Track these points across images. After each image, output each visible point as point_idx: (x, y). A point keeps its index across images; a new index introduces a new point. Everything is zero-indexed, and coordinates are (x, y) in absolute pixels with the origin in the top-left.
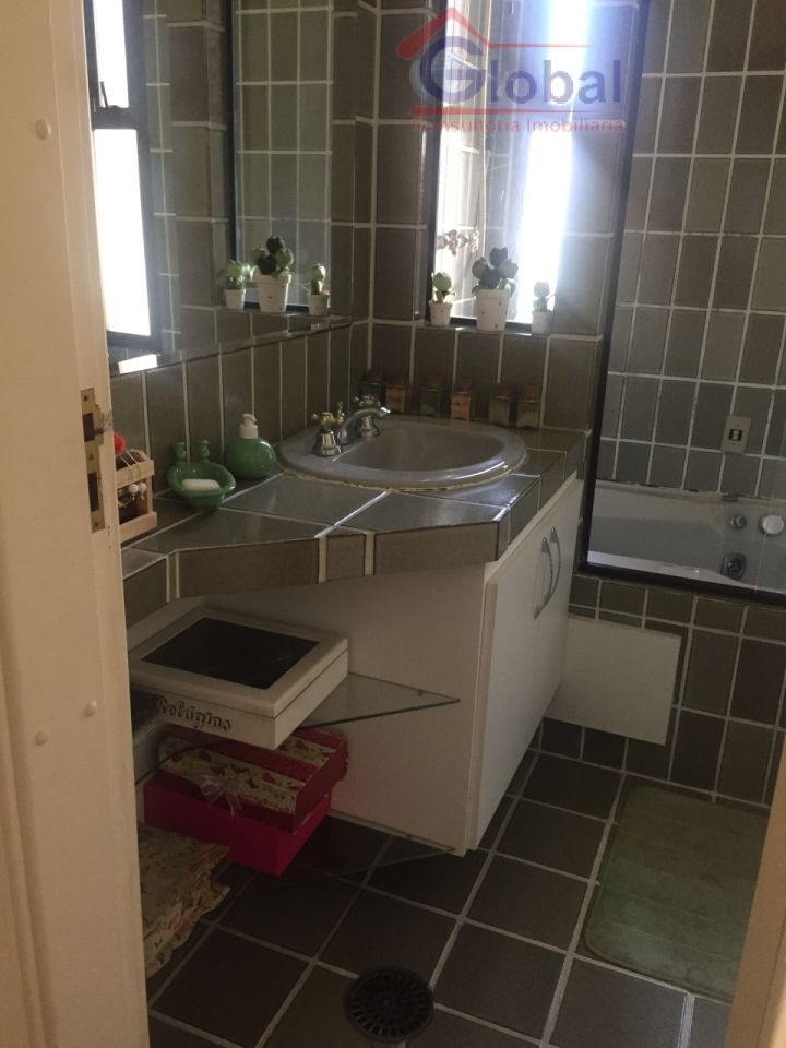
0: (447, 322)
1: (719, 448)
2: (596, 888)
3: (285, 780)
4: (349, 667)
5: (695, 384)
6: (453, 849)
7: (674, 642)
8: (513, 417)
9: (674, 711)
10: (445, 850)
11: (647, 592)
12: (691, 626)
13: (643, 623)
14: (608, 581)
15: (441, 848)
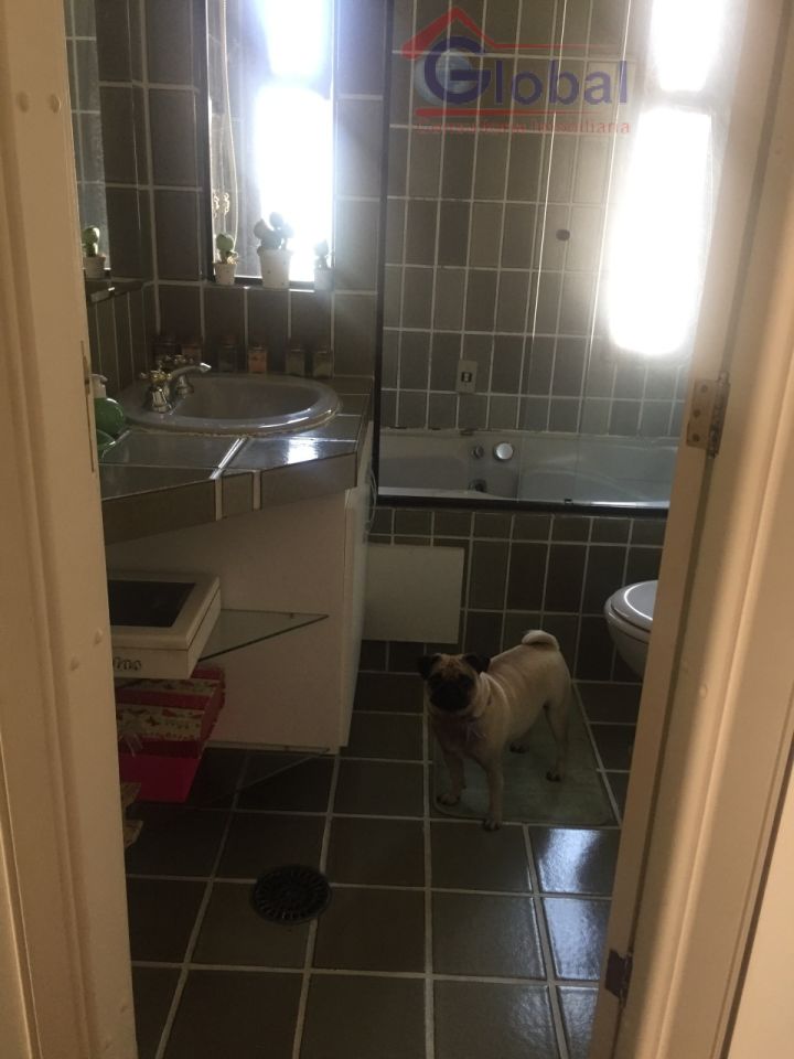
0: (232, 282)
1: (454, 390)
2: (431, 766)
3: (186, 712)
4: (222, 603)
5: (429, 334)
6: (328, 750)
7: (459, 553)
8: (309, 368)
9: (462, 612)
10: (321, 752)
11: (433, 514)
12: (471, 539)
13: (432, 541)
14: (399, 509)
15: (316, 751)
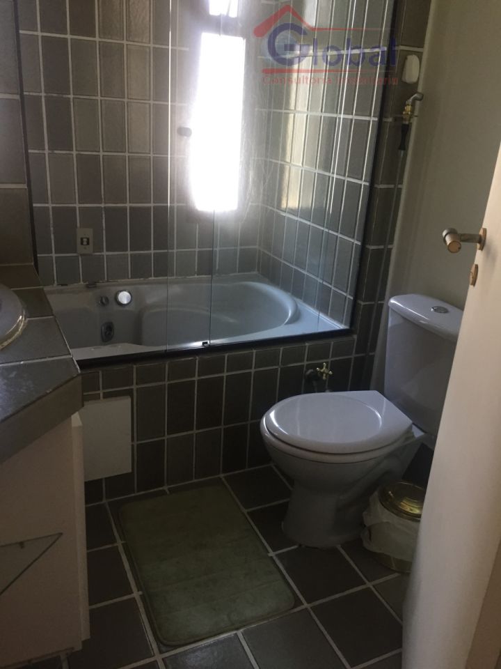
1: (75, 252)
2: (142, 597)
5: (48, 208)
7: (126, 402)
9: (133, 446)
11: (100, 373)
12: (134, 387)
13: (101, 395)
